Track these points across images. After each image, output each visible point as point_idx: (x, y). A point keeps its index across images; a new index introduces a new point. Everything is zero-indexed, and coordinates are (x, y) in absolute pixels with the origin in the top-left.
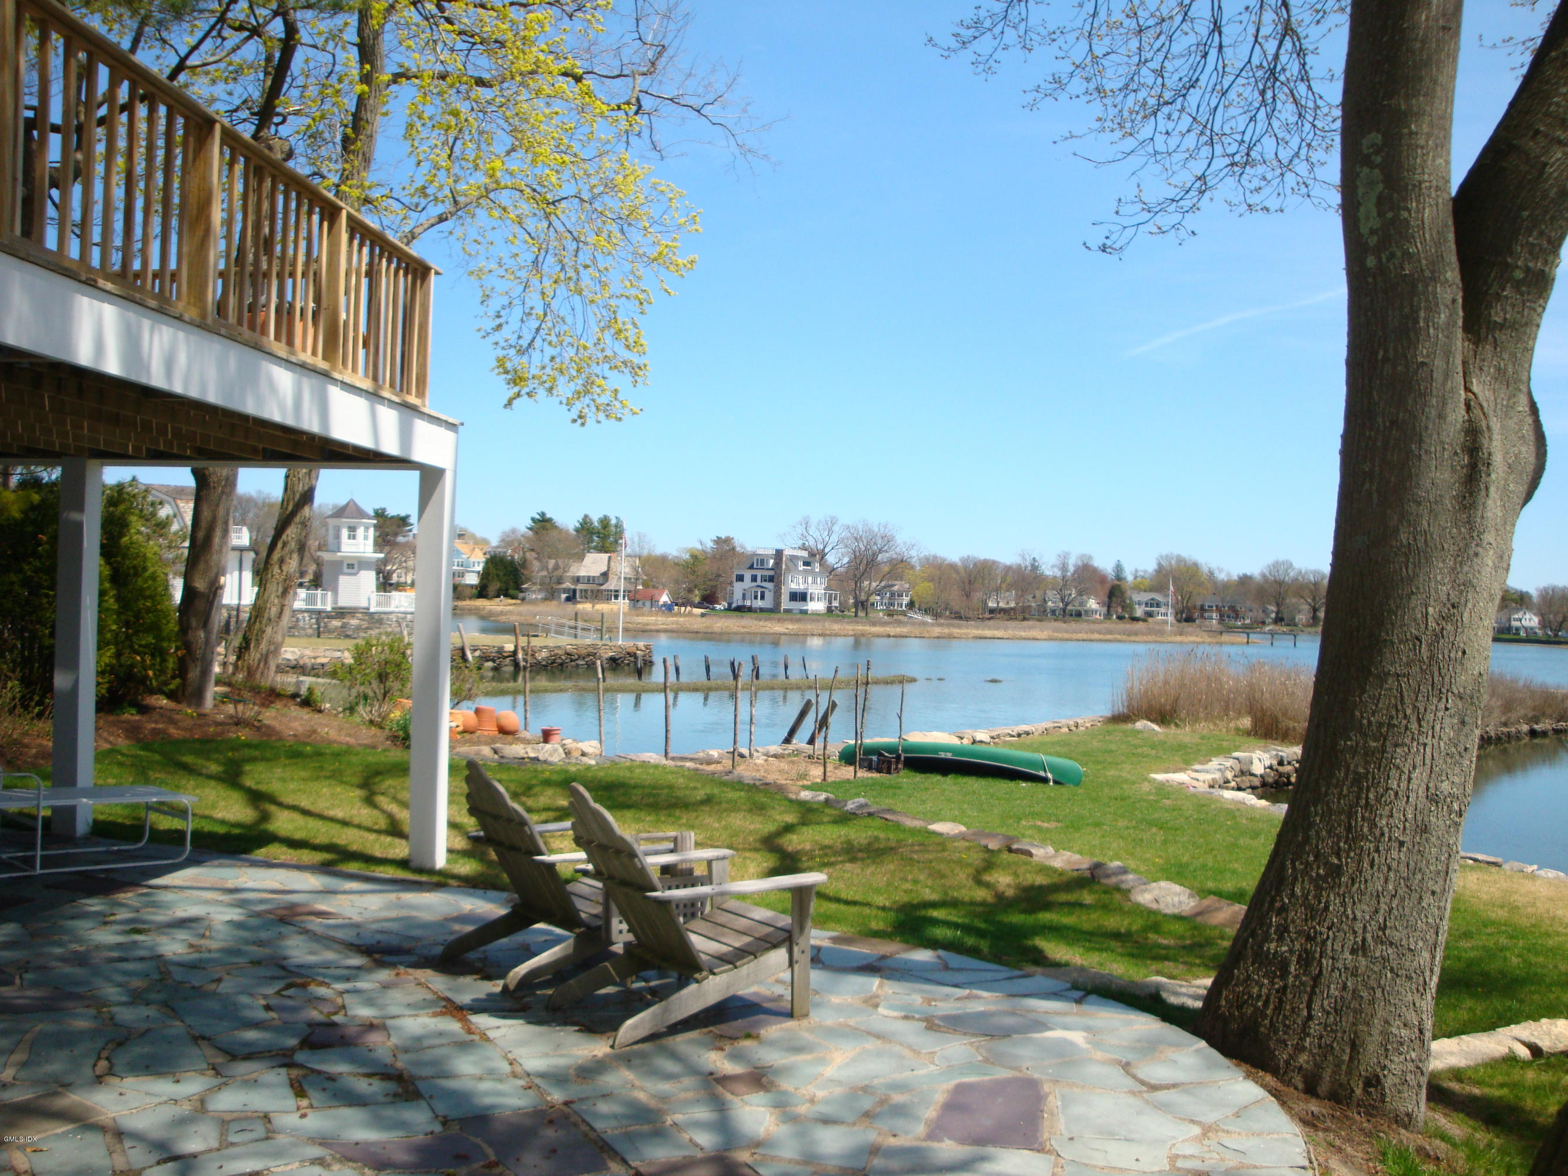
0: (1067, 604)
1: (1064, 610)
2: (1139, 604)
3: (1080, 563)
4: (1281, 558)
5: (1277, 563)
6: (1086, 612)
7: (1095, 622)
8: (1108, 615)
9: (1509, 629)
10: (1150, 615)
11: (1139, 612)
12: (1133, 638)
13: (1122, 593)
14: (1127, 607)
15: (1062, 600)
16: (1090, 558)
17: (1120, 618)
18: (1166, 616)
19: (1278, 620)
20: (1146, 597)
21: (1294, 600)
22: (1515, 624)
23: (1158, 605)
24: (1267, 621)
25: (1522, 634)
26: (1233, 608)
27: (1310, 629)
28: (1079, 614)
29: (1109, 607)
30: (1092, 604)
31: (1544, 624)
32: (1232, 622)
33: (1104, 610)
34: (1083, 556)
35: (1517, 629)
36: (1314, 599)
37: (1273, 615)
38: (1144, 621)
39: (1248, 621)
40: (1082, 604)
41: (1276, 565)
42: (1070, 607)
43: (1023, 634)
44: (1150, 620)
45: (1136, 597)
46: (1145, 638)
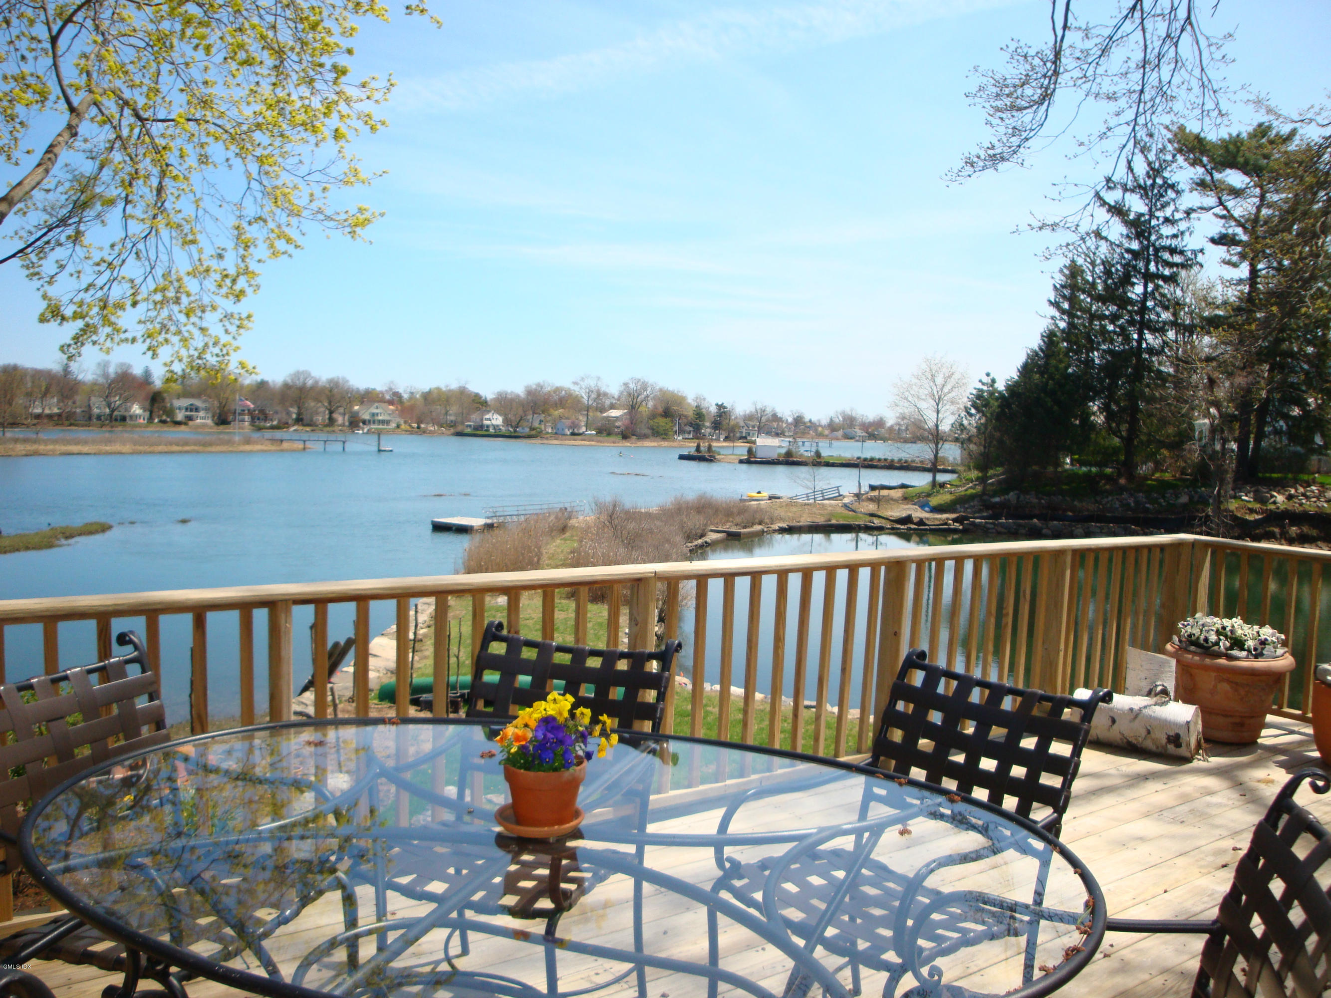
0: (113, 411)
1: (111, 415)
2: (180, 409)
3: (120, 371)
4: (302, 369)
5: (298, 372)
6: (131, 417)
7: (140, 426)
8: (151, 419)
9: (481, 427)
10: (190, 418)
11: (180, 416)
12: (209, 449)
13: (163, 400)
14: (170, 412)
15: (109, 406)
16: (130, 366)
17: (163, 422)
18: (203, 419)
19: (299, 420)
20: (185, 402)
21: (312, 404)
22: (486, 423)
23: (197, 410)
24: (290, 422)
25: (492, 431)
26: (262, 411)
27: (328, 429)
28: (124, 419)
29: (151, 412)
30: (136, 409)
31: (507, 421)
32: (262, 424)
33: (147, 414)
34: (122, 364)
35: (488, 426)
36: (330, 403)
37: (294, 416)
38: (186, 424)
39: (275, 423)
40: (127, 410)
41: (298, 374)
42: (116, 413)
43: (108, 448)
44: (191, 423)
45: (177, 403)
46: (219, 448)
